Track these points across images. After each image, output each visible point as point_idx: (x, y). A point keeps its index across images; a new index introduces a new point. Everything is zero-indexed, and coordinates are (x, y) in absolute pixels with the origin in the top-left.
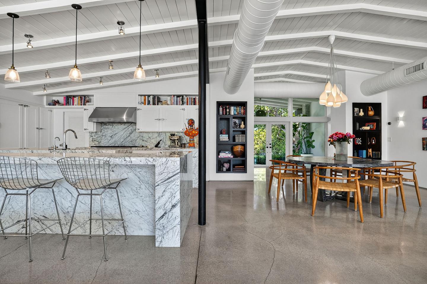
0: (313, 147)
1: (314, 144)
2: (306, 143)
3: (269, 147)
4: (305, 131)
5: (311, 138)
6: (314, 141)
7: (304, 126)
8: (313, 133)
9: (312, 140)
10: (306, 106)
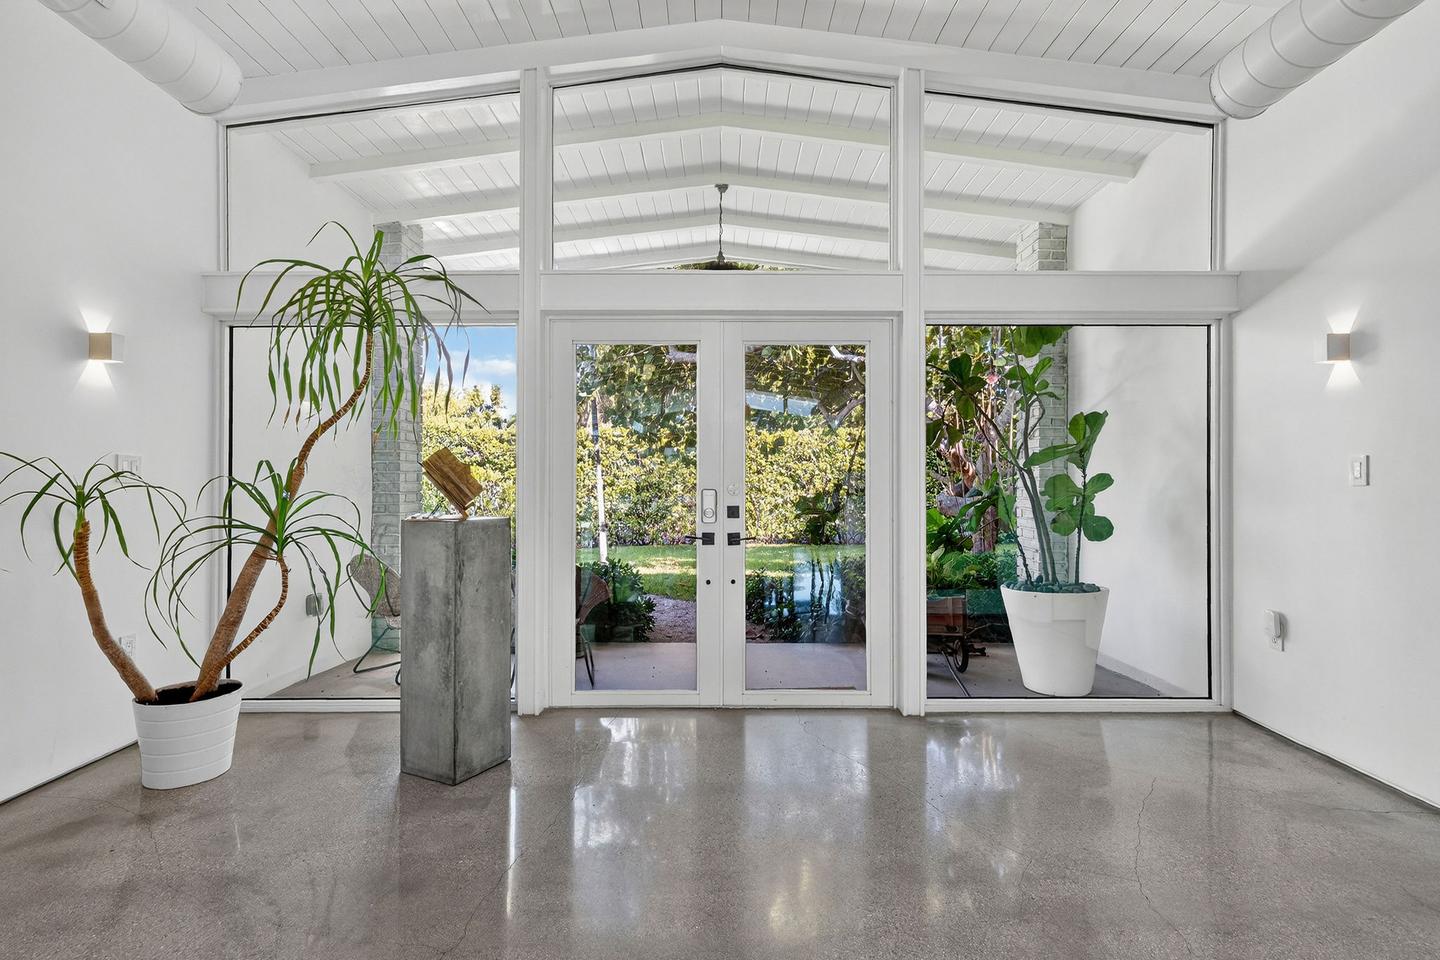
0: (1101, 530)
1: (1103, 504)
2: (1044, 500)
3: (721, 539)
4: (1036, 411)
5: (1081, 457)
6: (1104, 481)
7: (1030, 372)
8: (1095, 420)
9: (1092, 472)
10: (1047, 231)
